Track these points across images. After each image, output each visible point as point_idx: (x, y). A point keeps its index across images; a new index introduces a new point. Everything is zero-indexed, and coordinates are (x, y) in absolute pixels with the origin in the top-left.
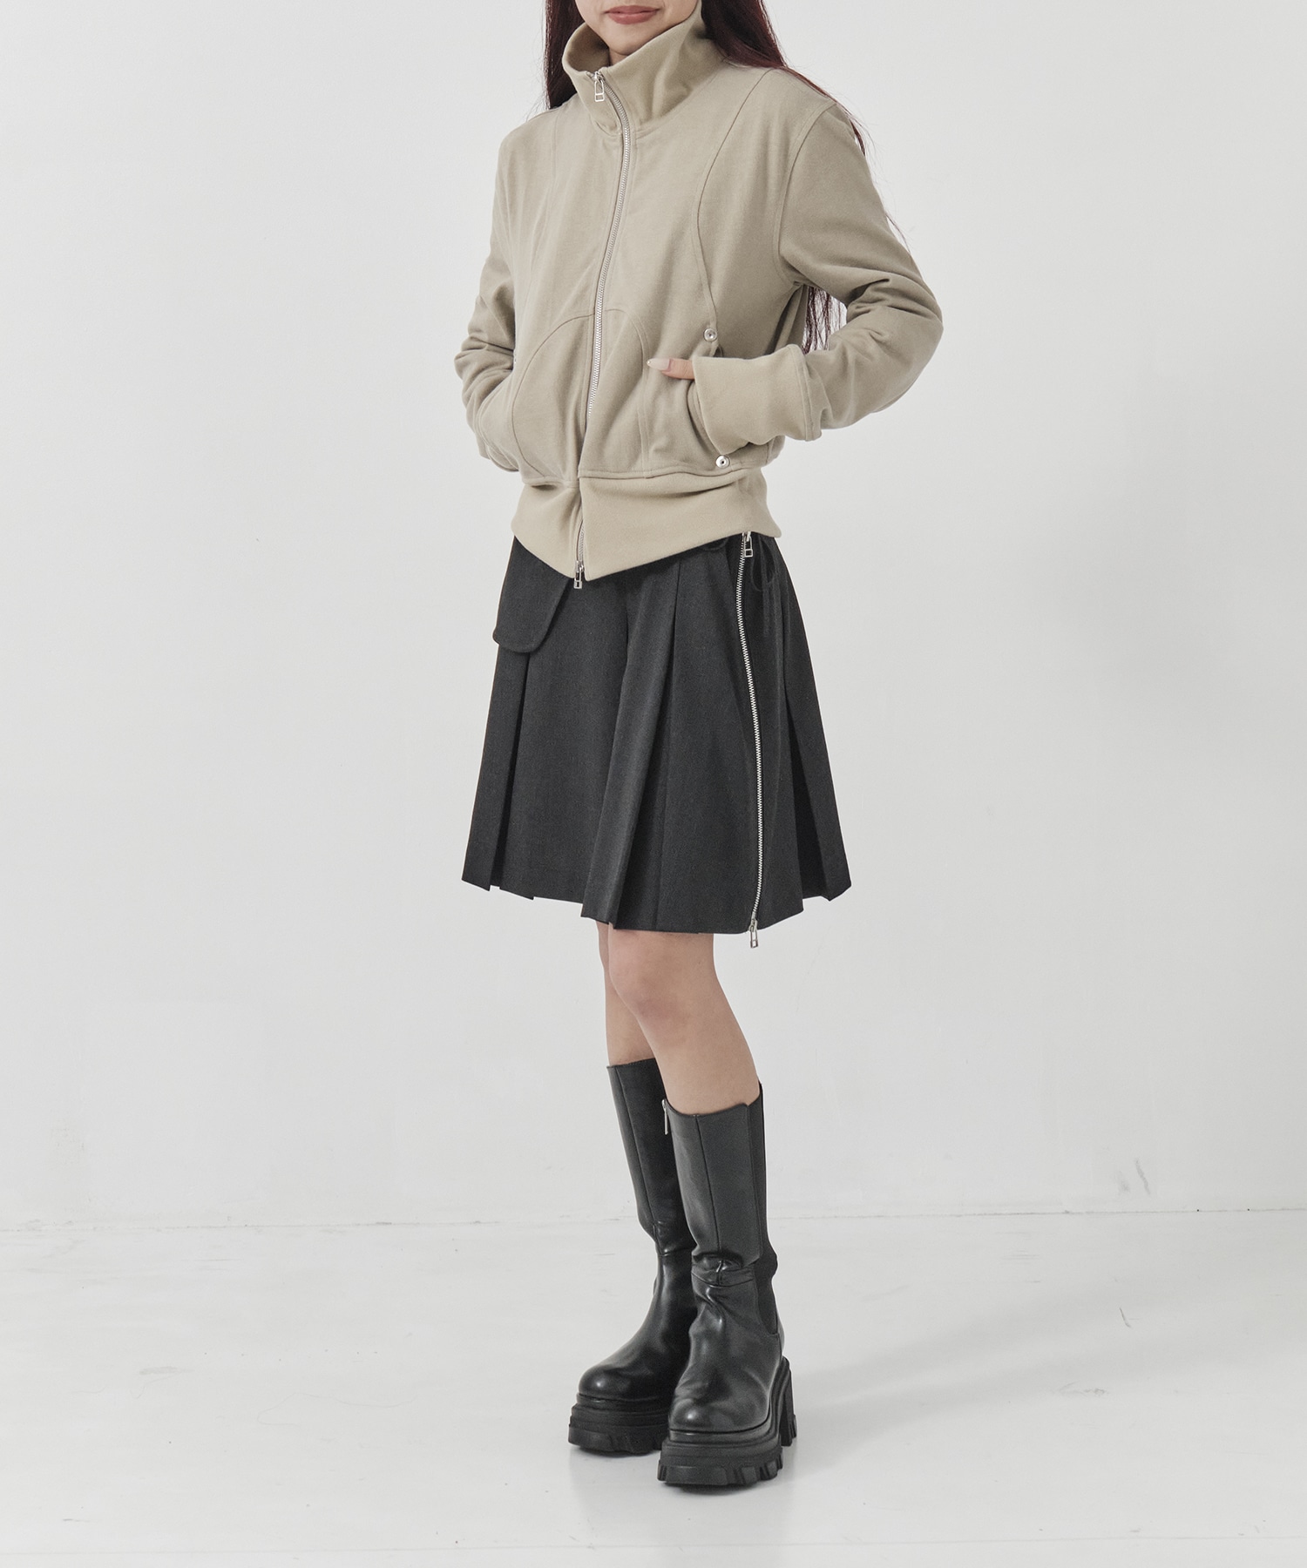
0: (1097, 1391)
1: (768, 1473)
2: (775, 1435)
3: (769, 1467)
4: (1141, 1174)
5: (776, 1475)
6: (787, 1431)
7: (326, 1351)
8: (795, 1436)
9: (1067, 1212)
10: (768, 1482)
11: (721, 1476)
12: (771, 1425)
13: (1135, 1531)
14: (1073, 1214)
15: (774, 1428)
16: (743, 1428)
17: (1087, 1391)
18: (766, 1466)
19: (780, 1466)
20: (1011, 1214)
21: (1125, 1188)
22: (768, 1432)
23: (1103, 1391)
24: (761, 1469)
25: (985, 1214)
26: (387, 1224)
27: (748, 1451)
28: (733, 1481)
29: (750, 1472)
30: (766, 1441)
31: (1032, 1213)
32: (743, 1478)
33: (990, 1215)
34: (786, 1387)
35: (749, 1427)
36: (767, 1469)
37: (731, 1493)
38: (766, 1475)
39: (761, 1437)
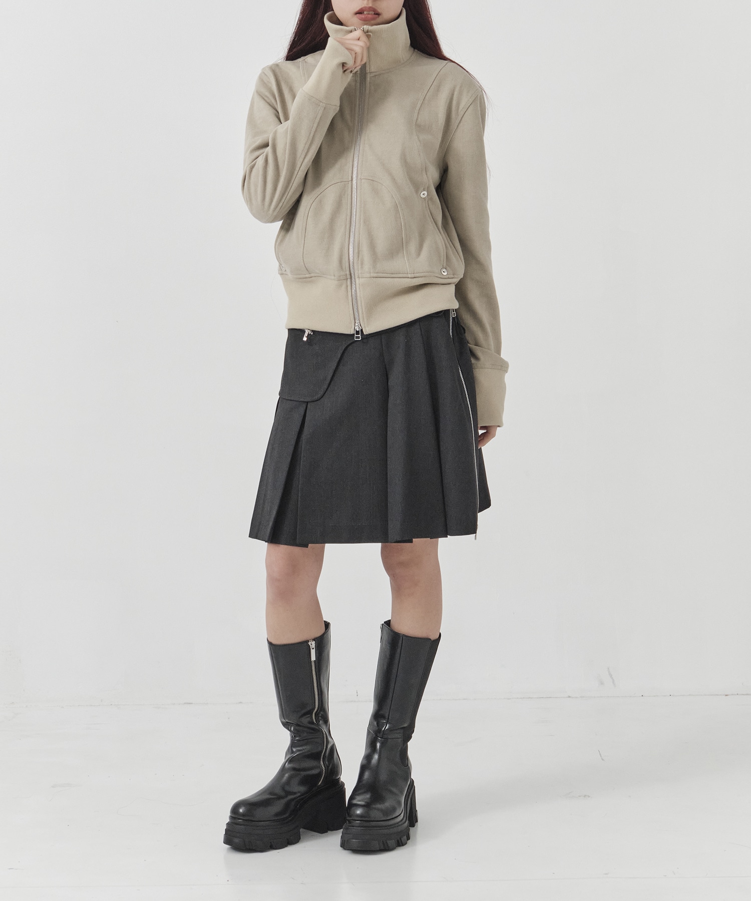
0: (585, 796)
1: (402, 843)
2: (406, 822)
3: (402, 839)
4: (611, 676)
5: (406, 844)
6: (412, 818)
7: (156, 774)
8: (417, 821)
9: (569, 697)
10: (402, 847)
11: (376, 845)
12: (404, 817)
13: (606, 874)
14: (573, 698)
15: (405, 818)
16: (388, 818)
17: (580, 796)
18: (400, 839)
19: (408, 838)
20: (538, 698)
21: (602, 683)
22: (402, 820)
23: (589, 796)
24: (398, 841)
25: (524, 698)
26: (190, 703)
27: (392, 831)
28: (382, 848)
29: (391, 843)
30: (402, 824)
31: (550, 697)
32: (388, 845)
33: (526, 698)
34: (413, 795)
35: (392, 818)
36: (401, 841)
37: (381, 854)
38: (400, 843)
39: (398, 823)
